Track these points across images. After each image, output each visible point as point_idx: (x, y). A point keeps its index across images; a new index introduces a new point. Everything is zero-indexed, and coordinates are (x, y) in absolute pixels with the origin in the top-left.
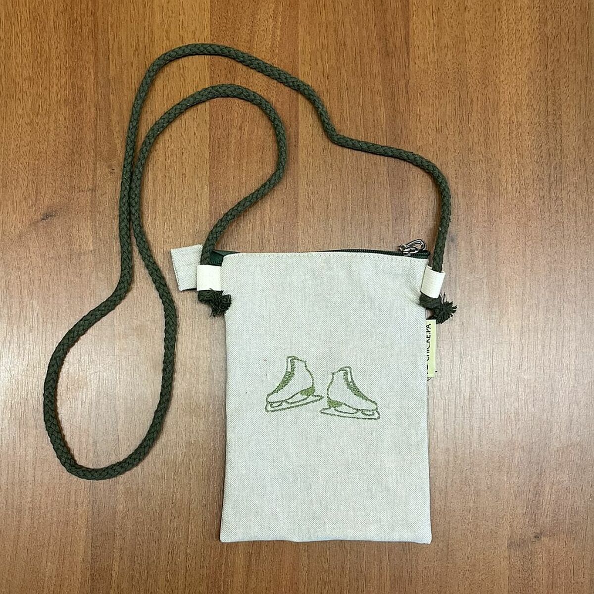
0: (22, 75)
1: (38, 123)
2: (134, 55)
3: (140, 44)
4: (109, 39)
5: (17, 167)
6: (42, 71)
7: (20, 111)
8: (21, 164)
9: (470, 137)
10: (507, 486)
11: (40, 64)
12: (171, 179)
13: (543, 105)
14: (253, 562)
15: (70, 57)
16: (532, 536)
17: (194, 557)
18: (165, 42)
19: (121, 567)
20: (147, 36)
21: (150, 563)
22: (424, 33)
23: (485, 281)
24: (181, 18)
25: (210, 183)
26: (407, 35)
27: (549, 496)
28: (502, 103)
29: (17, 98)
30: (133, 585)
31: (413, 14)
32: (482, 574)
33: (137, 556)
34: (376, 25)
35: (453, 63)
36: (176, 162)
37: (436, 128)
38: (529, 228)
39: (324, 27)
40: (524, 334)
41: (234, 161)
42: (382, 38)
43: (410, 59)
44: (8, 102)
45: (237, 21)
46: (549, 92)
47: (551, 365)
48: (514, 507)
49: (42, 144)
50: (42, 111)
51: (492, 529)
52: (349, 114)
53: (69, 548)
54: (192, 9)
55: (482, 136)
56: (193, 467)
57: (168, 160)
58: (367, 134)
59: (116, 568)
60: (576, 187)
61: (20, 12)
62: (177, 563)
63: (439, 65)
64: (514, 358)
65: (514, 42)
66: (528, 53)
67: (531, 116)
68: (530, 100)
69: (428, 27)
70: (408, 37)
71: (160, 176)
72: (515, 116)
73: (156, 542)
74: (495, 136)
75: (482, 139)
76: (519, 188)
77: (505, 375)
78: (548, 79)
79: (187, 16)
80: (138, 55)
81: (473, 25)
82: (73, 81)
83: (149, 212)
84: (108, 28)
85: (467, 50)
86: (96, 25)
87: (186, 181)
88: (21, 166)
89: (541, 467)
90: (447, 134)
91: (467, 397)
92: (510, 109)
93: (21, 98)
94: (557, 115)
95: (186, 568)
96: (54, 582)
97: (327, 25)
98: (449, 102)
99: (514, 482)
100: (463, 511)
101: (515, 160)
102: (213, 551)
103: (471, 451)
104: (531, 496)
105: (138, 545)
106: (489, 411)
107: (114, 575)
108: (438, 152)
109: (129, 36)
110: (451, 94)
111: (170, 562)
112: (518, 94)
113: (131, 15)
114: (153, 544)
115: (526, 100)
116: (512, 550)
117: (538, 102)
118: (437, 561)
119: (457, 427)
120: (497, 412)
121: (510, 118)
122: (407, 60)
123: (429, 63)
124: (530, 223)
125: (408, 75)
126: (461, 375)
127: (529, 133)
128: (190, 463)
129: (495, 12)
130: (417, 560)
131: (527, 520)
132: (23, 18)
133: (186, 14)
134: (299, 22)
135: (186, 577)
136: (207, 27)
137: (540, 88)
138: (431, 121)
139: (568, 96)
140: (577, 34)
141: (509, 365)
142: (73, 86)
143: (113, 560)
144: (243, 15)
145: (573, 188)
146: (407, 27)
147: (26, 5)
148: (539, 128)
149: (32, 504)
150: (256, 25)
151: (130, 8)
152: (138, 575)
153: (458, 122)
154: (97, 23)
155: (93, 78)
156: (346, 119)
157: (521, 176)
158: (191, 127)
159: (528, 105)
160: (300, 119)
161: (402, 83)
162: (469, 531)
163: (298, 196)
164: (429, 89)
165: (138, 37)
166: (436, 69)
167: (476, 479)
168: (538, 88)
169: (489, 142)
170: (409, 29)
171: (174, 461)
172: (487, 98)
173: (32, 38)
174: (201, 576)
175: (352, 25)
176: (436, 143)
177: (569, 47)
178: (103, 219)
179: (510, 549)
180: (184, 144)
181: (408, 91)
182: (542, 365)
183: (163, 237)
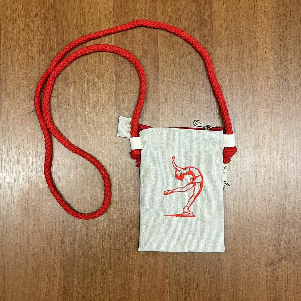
0: (20, 39)
1: (29, 63)
2: (76, 27)
3: (79, 22)
4: (63, 20)
5: (19, 85)
6: (30, 37)
7: (20, 58)
8: (21, 83)
9: (243, 65)
10: (265, 236)
11: (28, 33)
12: (96, 90)
13: (279, 48)
14: (143, 277)
15: (43, 29)
16: (277, 260)
17: (114, 276)
18: (91, 21)
19: (78, 282)
20: (82, 17)
21: (92, 279)
22: (219, 14)
23: (252, 136)
24: (99, 8)
25: (116, 91)
26: (211, 14)
27: (285, 240)
28: (258, 48)
29: (18, 50)
30: (84, 290)
31: (214, 4)
32: (254, 279)
33: (86, 276)
34: (195, 10)
35: (234, 28)
36: (99, 81)
37: (227, 61)
38: (273, 109)
39: (170, 12)
40: (271, 162)
41: (127, 80)
42: (199, 16)
43: (213, 27)
44: (13, 53)
45: (127, 9)
46: (282, 42)
47: (285, 176)
48: (268, 246)
49: (31, 74)
50: (31, 57)
51: (258, 257)
52: (184, 55)
53: (52, 273)
54: (104, 4)
55: (249, 64)
56: (112, 231)
57: (95, 80)
58: (193, 65)
59: (76, 282)
60: (295, 89)
61: (18, 7)
62: (105, 279)
63: (227, 29)
64: (267, 173)
65: (264, 18)
66: (271, 23)
67: (273, 54)
68: (272, 46)
69: (222, 10)
70: (212, 16)
71: (91, 88)
72: (265, 54)
73: (95, 269)
74: (256, 65)
75: (249, 66)
76: (268, 90)
77: (263, 182)
78: (281, 35)
79: (101, 7)
80: (78, 28)
81: (244, 9)
82: (46, 41)
83: (86, 106)
84: (62, 14)
85: (241, 22)
86: (56, 13)
87: (104, 90)
88: (21, 84)
89: (281, 226)
90: (232, 64)
91: (245, 193)
92: (262, 51)
93: (20, 50)
94: (286, 54)
95: (110, 281)
96: (45, 290)
97: (171, 11)
98: (233, 48)
99: (268, 234)
100: (244, 249)
101: (266, 76)
102: (123, 273)
103: (247, 219)
104: (276, 240)
105: (86, 270)
106: (255, 200)
107: (75, 286)
108: (228, 73)
109: (73, 18)
110: (233, 44)
111: (102, 279)
112: (266, 43)
113: (73, 7)
114: (93, 270)
115: (270, 46)
116: (268, 267)
117: (276, 47)
118: (232, 273)
119: (240, 208)
120: (259, 200)
121: (263, 55)
122: (211, 27)
123: (223, 28)
124: (273, 107)
125: (212, 35)
126: (241, 183)
127: (272, 63)
128: (110, 229)
129: (254, 2)
130: (222, 274)
131: (275, 252)
132: (19, 10)
133: (101, 6)
134: (158, 9)
135: (110, 285)
136: (112, 13)
137: (277, 40)
138: (224, 58)
139: (291, 44)
140: (295, 12)
141: (265, 177)
142: (45, 44)
143: (74, 278)
144: (130, 6)
145: (294, 89)
146: (211, 11)
147: (21, 4)
148: (277, 60)
149: (33, 252)
150: (136, 11)
151: (73, 4)
152: (86, 286)
153: (238, 58)
154: (57, 12)
155: (55, 40)
156: (182, 58)
157: (269, 84)
158: (105, 64)
159: (271, 49)
160: (159, 58)
161: (209, 39)
162: (247, 258)
163: (159, 96)
164: (223, 42)
165: (77, 18)
166: (226, 32)
167: (250, 233)
168: (276, 40)
169: (253, 68)
170: (212, 12)
171: (102, 229)
172: (251, 46)
173: (24, 20)
174: (118, 285)
175: (184, 10)
176: (227, 69)
177: (291, 19)
178: (63, 110)
179: (267, 266)
180: (102, 72)
181: (212, 43)
182: (281, 177)
183: (93, 119)
